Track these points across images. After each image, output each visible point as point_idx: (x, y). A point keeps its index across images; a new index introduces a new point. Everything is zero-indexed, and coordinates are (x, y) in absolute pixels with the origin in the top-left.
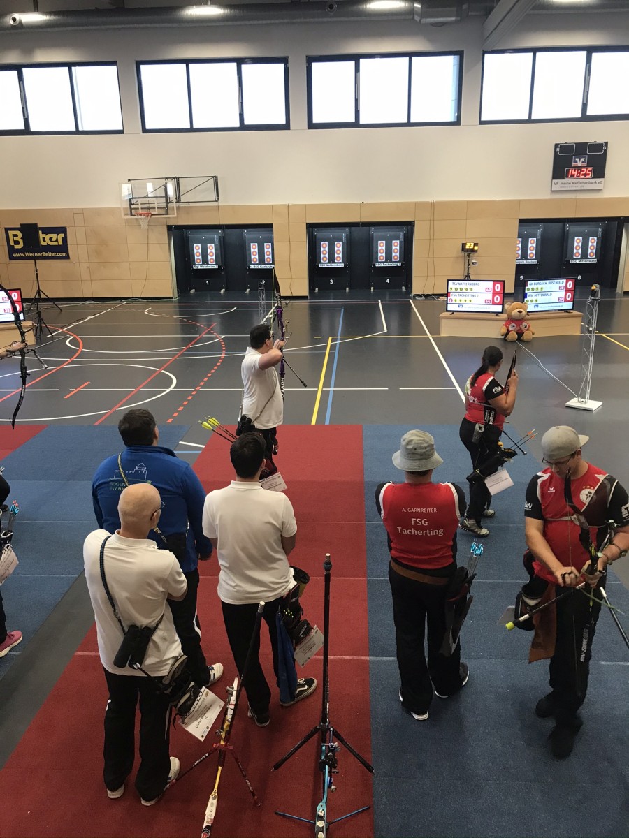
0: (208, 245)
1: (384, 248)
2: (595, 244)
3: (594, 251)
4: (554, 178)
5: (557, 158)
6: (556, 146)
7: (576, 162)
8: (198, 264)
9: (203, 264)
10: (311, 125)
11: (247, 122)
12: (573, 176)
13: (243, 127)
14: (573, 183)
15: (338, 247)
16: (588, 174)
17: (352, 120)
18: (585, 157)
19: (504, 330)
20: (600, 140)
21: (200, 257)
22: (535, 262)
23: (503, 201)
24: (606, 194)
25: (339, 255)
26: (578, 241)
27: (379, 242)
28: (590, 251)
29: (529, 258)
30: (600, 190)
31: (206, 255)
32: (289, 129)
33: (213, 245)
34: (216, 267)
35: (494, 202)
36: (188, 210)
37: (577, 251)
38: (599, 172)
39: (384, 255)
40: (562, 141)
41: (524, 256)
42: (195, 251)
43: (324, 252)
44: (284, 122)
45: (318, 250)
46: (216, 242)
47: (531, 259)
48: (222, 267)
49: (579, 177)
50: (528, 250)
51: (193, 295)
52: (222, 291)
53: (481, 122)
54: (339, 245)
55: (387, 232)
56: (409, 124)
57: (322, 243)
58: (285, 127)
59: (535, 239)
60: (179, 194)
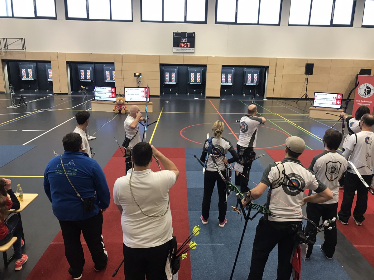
0: (29, 69)
1: (109, 74)
2: (200, 76)
3: (200, 79)
4: (173, 47)
5: (174, 39)
6: (174, 33)
7: (182, 40)
8: (24, 78)
9: (27, 78)
10: (67, 18)
11: (38, 15)
12: (181, 46)
13: (36, 17)
14: (181, 49)
15: (89, 73)
16: (185, 46)
17: (86, 17)
18: (186, 39)
19: (114, 108)
20: (192, 31)
21: (25, 75)
22: (175, 83)
23: (153, 56)
24: (197, 54)
25: (89, 76)
27: (107, 71)
28: (198, 79)
30: (194, 53)
31: (28, 74)
32: (57, 19)
33: (31, 69)
34: (33, 79)
35: (148, 56)
36: (11, 53)
37: (192, 79)
38: (192, 45)
39: (109, 77)
40: (176, 31)
41: (170, 80)
42: (23, 72)
43: (82, 75)
44: (55, 16)
45: (79, 74)
46: (33, 68)
47: (173, 82)
48: (36, 79)
49: (184, 47)
50: (171, 78)
51: (22, 92)
52: (35, 90)
53: (142, 21)
54: (88, 72)
55: (110, 67)
56: (111, 20)
57: (81, 71)
58: (55, 18)
59: (174, 73)
60: (6, 46)
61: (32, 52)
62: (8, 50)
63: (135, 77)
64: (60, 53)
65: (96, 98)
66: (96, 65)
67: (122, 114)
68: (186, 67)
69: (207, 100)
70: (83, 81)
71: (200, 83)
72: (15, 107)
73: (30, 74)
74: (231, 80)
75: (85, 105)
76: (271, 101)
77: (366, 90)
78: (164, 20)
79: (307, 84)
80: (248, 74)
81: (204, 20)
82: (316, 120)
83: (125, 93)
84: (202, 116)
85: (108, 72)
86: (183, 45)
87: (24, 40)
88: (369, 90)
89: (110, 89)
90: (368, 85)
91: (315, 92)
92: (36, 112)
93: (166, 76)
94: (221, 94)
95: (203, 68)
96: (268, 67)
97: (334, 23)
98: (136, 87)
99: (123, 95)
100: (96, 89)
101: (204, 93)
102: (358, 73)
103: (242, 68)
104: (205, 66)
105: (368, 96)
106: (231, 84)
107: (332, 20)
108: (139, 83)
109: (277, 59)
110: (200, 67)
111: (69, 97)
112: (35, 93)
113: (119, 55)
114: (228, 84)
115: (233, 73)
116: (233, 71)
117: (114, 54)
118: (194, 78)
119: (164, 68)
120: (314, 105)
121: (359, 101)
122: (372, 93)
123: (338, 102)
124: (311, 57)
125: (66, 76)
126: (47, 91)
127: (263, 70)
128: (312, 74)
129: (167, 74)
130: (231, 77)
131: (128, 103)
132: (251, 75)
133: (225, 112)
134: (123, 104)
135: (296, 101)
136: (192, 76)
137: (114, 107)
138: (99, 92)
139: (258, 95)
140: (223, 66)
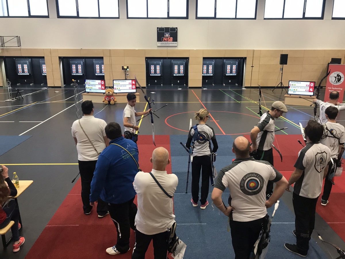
0: (24, 65)
1: (99, 68)
2: (183, 68)
3: (183, 71)
4: (158, 41)
5: (158, 34)
6: (158, 28)
7: (166, 35)
8: (20, 73)
9: (22, 73)
10: (59, 17)
11: (32, 14)
12: (165, 40)
13: (30, 16)
14: (165, 43)
16: (169, 40)
17: (76, 15)
18: (169, 33)
19: (104, 100)
20: (174, 26)
21: (21, 70)
22: (160, 75)
23: (139, 50)
24: (180, 48)
25: (80, 70)
26: (176, 67)
27: (96, 65)
28: (181, 71)
29: (157, 73)
30: (176, 46)
31: (24, 69)
32: (49, 18)
33: (26, 65)
34: (28, 74)
35: (135, 50)
37: (176, 71)
38: (175, 39)
39: (99, 70)
40: (160, 26)
41: (155, 72)
42: (19, 67)
43: (74, 69)
44: (47, 15)
45: (71, 68)
46: (28, 64)
47: (158, 74)
48: (31, 74)
49: (167, 41)
50: (157, 70)
51: (19, 86)
52: (31, 84)
53: (128, 18)
54: (80, 66)
55: (99, 61)
56: (99, 18)
57: (73, 65)
58: (47, 17)
59: (159, 66)
60: (3, 43)
61: (27, 49)
62: (5, 48)
63: (123, 70)
64: (53, 49)
65: (87, 90)
66: (86, 59)
67: (111, 104)
68: (170, 60)
69: (189, 90)
70: (75, 74)
71: (183, 75)
72: (12, 101)
73: (26, 69)
74: (211, 71)
75: (76, 97)
76: (249, 89)
77: (337, 77)
78: (149, 17)
79: (282, 74)
80: (228, 66)
81: (185, 16)
82: (291, 107)
83: (113, 85)
84: (186, 105)
85: (98, 66)
86: (167, 39)
87: (19, 38)
88: (340, 77)
89: (99, 81)
90: (338, 73)
91: (289, 81)
92: (32, 104)
93: (152, 68)
94: (203, 84)
95: (185, 61)
96: (246, 58)
97: (306, 16)
98: (124, 79)
99: (112, 87)
100: (86, 82)
101: (187, 84)
102: (330, 62)
103: (221, 60)
104: (187, 58)
105: (339, 84)
106: (212, 75)
107: (304, 14)
108: (127, 75)
109: (254, 51)
110: (183, 60)
111: (62, 90)
112: (30, 87)
113: (108, 50)
114: (208, 75)
115: (213, 65)
116: (213, 63)
117: (103, 50)
118: (178, 70)
119: (149, 61)
120: (289, 93)
121: (331, 88)
122: (342, 80)
123: (310, 90)
124: (285, 48)
125: (59, 71)
126: (42, 84)
127: (241, 61)
128: (286, 64)
129: (152, 67)
130: (211, 68)
131: (116, 94)
132: (230, 66)
133: (206, 100)
134: (112, 95)
135: (273, 89)
136: (175, 68)
137: (104, 98)
138: (89, 85)
139: (237, 85)
140: (204, 58)
